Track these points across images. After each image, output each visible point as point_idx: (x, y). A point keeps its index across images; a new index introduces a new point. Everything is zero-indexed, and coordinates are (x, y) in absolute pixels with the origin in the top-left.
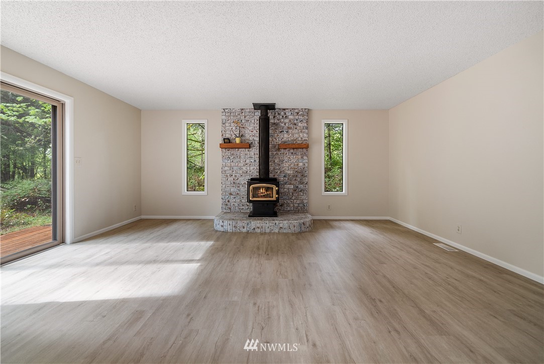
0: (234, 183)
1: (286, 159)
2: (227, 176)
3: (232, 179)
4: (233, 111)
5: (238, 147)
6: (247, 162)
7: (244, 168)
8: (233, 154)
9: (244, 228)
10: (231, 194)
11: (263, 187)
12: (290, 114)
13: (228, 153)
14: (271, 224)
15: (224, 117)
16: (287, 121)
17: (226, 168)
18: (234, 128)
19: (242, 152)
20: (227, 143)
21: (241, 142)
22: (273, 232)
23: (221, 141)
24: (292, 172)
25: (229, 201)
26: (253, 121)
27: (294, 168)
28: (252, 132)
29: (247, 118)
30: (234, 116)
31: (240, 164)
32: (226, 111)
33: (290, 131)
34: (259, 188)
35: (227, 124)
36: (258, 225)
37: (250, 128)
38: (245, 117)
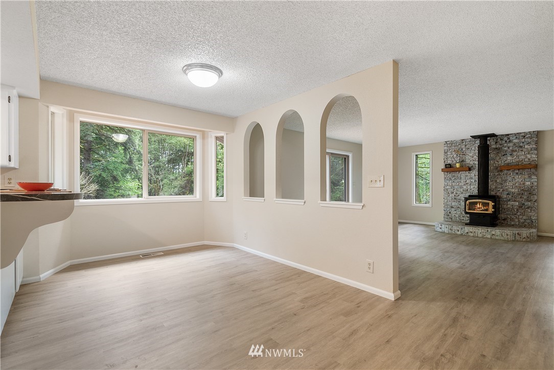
0: (455, 198)
1: (510, 179)
2: (449, 193)
3: (453, 195)
4: (455, 142)
5: (459, 170)
6: (467, 182)
7: (465, 187)
8: (454, 176)
9: (458, 231)
10: (452, 207)
12: (515, 138)
13: (450, 175)
14: (483, 231)
15: (446, 148)
16: (511, 144)
17: (448, 187)
18: (455, 156)
19: (463, 174)
20: (449, 168)
21: (461, 166)
22: (485, 237)
23: (443, 167)
24: (517, 191)
25: (450, 213)
26: (473, 148)
27: (519, 187)
28: (472, 157)
29: (467, 146)
30: (455, 146)
31: (460, 184)
32: (448, 143)
33: (515, 153)
34: (476, 203)
35: (449, 153)
36: (471, 230)
37: (471, 155)
38: (465, 146)
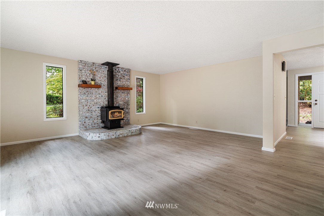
0: (88, 110)
1: (119, 95)
2: (83, 106)
3: (87, 107)
4: (87, 63)
5: (91, 86)
6: (97, 96)
7: (95, 101)
8: (87, 91)
9: (113, 135)
10: (86, 118)
11: (117, 112)
12: (121, 70)
13: (84, 90)
14: (127, 131)
15: (81, 66)
16: (120, 74)
17: (83, 101)
18: (88, 75)
19: (94, 90)
20: (84, 84)
21: (95, 83)
22: (128, 135)
23: (77, 82)
24: (122, 103)
25: (85, 122)
26: (100, 72)
27: (124, 101)
28: (102, 77)
29: (96, 69)
30: (88, 67)
31: (92, 98)
32: (82, 62)
33: (121, 80)
34: (115, 112)
35: (83, 71)
36: (121, 133)
37: (99, 76)
38: (95, 68)
